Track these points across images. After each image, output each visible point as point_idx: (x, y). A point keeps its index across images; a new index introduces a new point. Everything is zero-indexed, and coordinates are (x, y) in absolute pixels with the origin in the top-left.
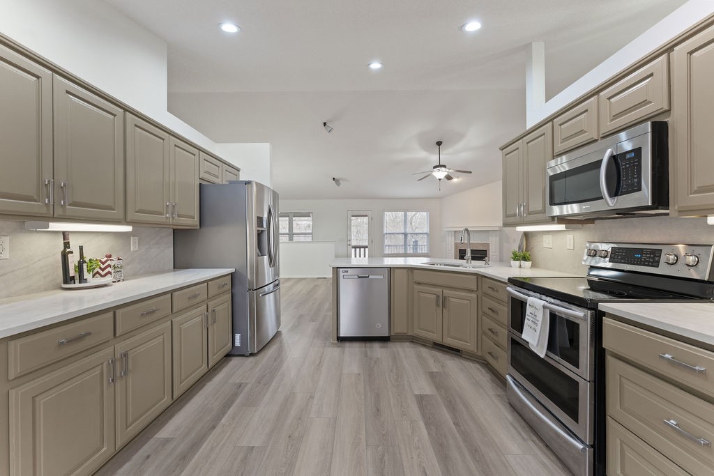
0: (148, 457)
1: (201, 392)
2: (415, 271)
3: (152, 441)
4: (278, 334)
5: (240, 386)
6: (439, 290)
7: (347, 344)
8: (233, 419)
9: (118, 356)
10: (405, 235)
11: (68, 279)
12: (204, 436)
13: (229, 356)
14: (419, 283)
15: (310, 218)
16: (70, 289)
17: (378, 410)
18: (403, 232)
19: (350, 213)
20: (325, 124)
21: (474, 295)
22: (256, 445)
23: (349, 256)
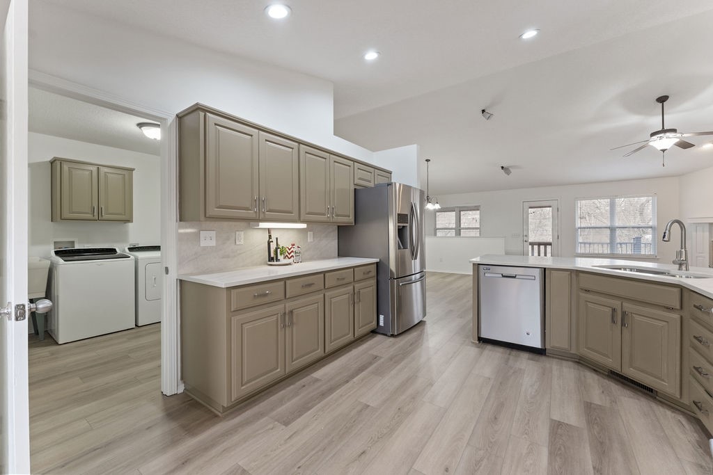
0: (304, 386)
1: (348, 354)
2: (581, 275)
3: (308, 377)
4: (421, 323)
5: (376, 358)
6: (616, 303)
7: (489, 347)
8: (362, 380)
9: (287, 311)
10: (613, 230)
11: (271, 259)
12: (340, 385)
13: (374, 332)
14: (587, 291)
15: (478, 212)
16: (271, 265)
17: (496, 418)
18: (609, 225)
19: (527, 205)
20: (483, 111)
21: (676, 316)
22: (371, 405)
23: (524, 254)
